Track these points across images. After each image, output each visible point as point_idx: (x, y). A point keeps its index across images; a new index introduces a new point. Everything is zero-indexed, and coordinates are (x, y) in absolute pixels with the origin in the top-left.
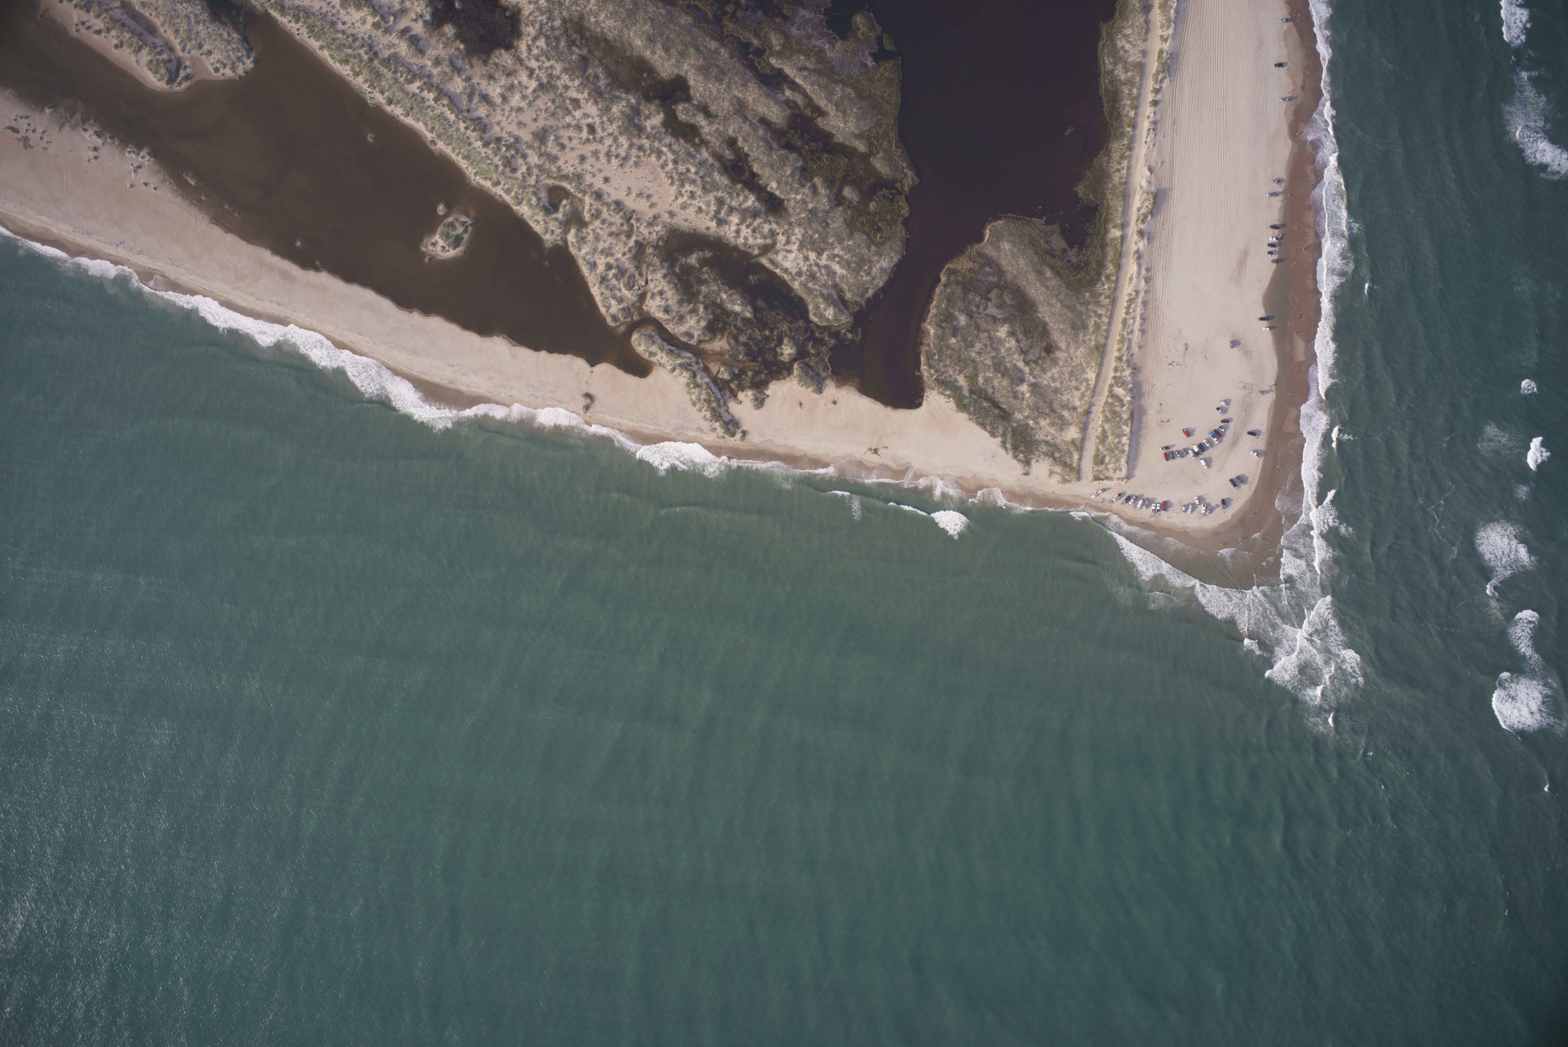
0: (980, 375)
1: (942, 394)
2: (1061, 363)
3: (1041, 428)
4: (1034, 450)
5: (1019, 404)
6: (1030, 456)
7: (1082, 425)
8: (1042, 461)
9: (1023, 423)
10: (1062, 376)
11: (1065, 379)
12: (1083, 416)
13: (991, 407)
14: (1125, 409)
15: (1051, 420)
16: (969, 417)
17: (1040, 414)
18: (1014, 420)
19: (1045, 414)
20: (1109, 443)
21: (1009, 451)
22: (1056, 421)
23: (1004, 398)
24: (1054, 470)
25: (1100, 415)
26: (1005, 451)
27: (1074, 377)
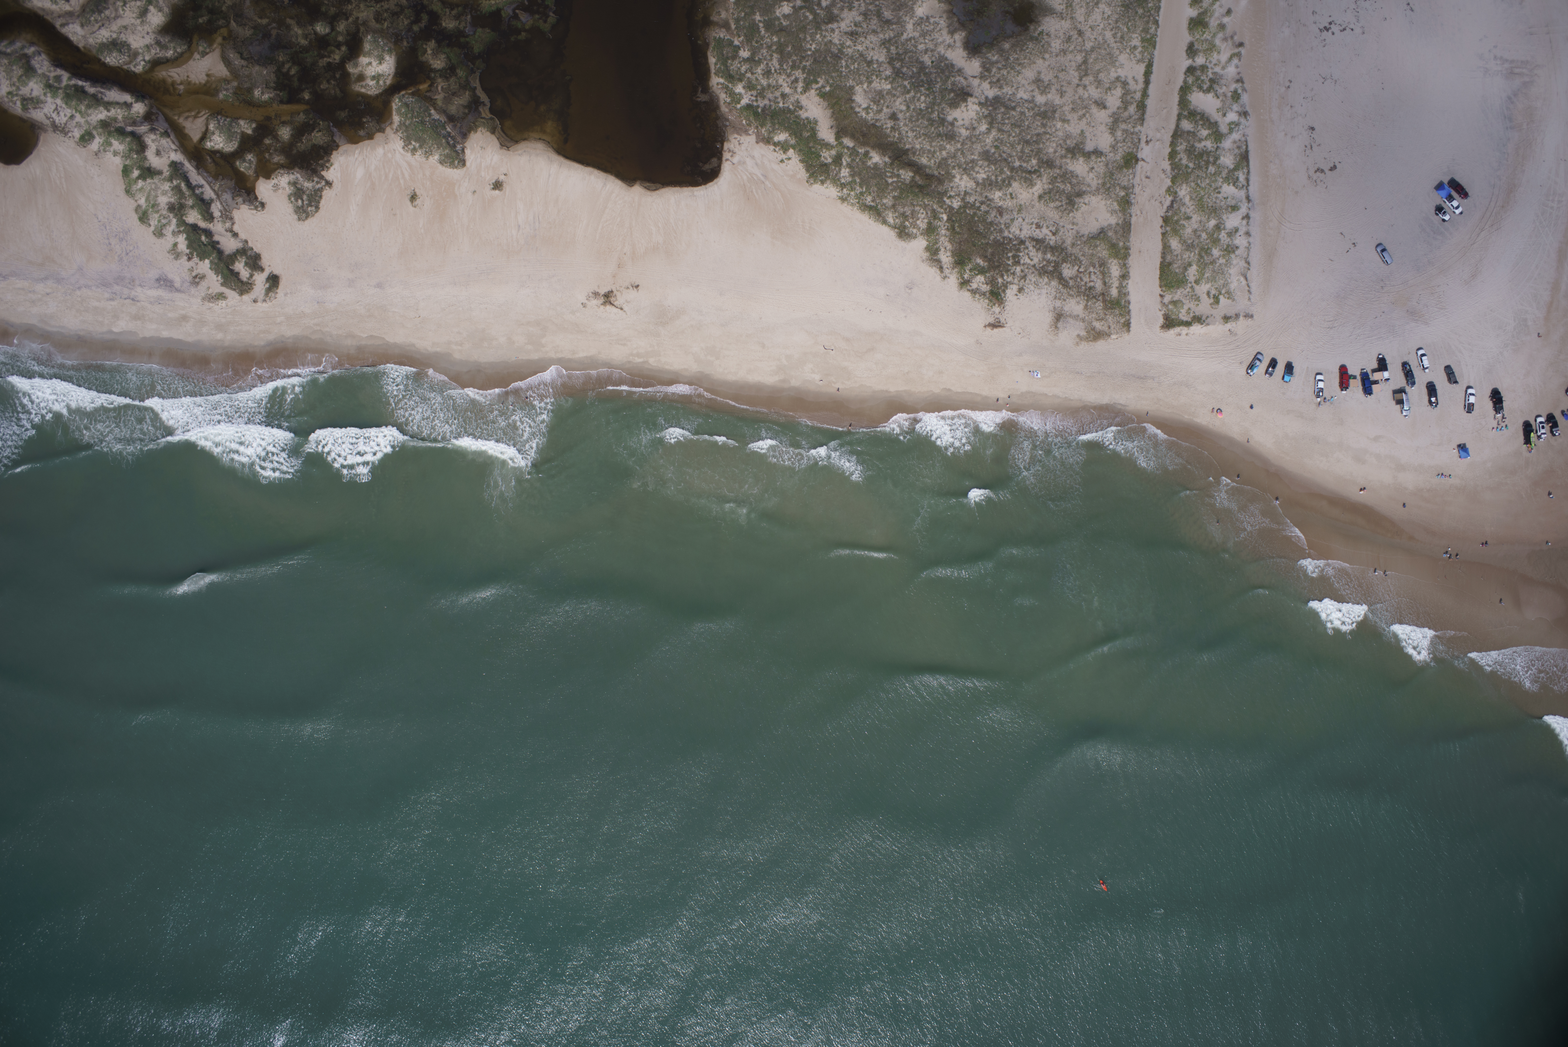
0: (858, 89)
1: (768, 141)
2: (1056, 45)
3: (1020, 209)
4: (1010, 263)
5: (963, 153)
6: (1000, 280)
7: (1122, 194)
8: (1032, 288)
9: (976, 198)
10: (1061, 75)
11: (1069, 83)
12: (1125, 170)
13: (892, 164)
14: (1227, 144)
15: (1046, 186)
16: (839, 194)
17: (1017, 172)
18: (952, 194)
19: (1030, 172)
20: (1195, 231)
21: (947, 271)
22: (1057, 186)
23: (924, 139)
24: (1066, 308)
25: (1166, 165)
26: (939, 272)
27: (1091, 78)
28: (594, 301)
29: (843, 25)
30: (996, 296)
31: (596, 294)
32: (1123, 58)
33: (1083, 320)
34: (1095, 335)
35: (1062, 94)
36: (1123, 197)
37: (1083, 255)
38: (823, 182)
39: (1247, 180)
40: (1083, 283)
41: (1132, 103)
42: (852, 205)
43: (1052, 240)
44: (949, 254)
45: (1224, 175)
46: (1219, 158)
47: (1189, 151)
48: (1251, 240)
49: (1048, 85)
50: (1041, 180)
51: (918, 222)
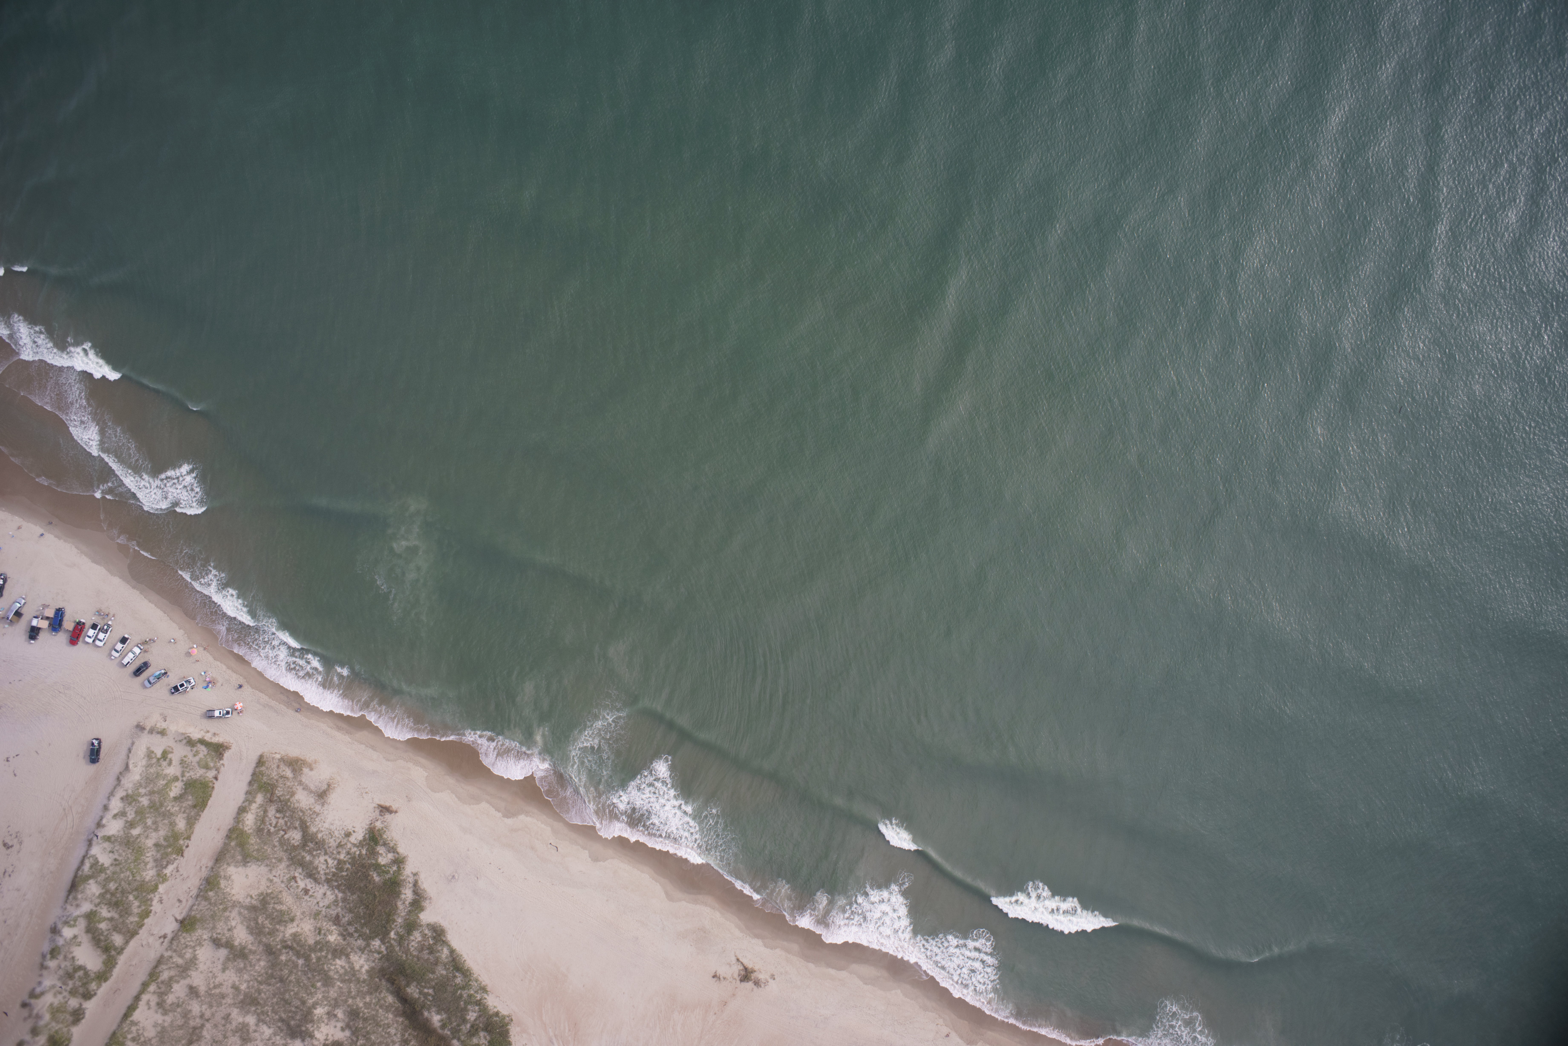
4: (348, 866)
6: (364, 852)
7: (211, 894)
8: (336, 833)
9: (354, 942)
11: (216, 1026)
12: (198, 916)
13: (423, 1007)
14: (86, 907)
15: (282, 928)
16: (486, 996)
17: (304, 953)
18: (376, 955)
19: (291, 948)
21: (411, 879)
22: (271, 924)
23: (381, 1020)
24: (312, 800)
25: (156, 906)
26: (419, 882)
28: (762, 976)
30: (374, 838)
31: (757, 983)
32: (151, 1033)
33: (300, 783)
34: (296, 765)
35: (227, 1018)
36: (211, 890)
37: (275, 846)
38: (497, 1014)
39: (82, 862)
40: (286, 819)
41: (162, 982)
42: (477, 980)
43: (298, 873)
44: (403, 896)
45: (103, 876)
46: (100, 894)
47: (126, 913)
48: (105, 802)
49: (237, 1032)
50: (284, 936)
51: (420, 939)
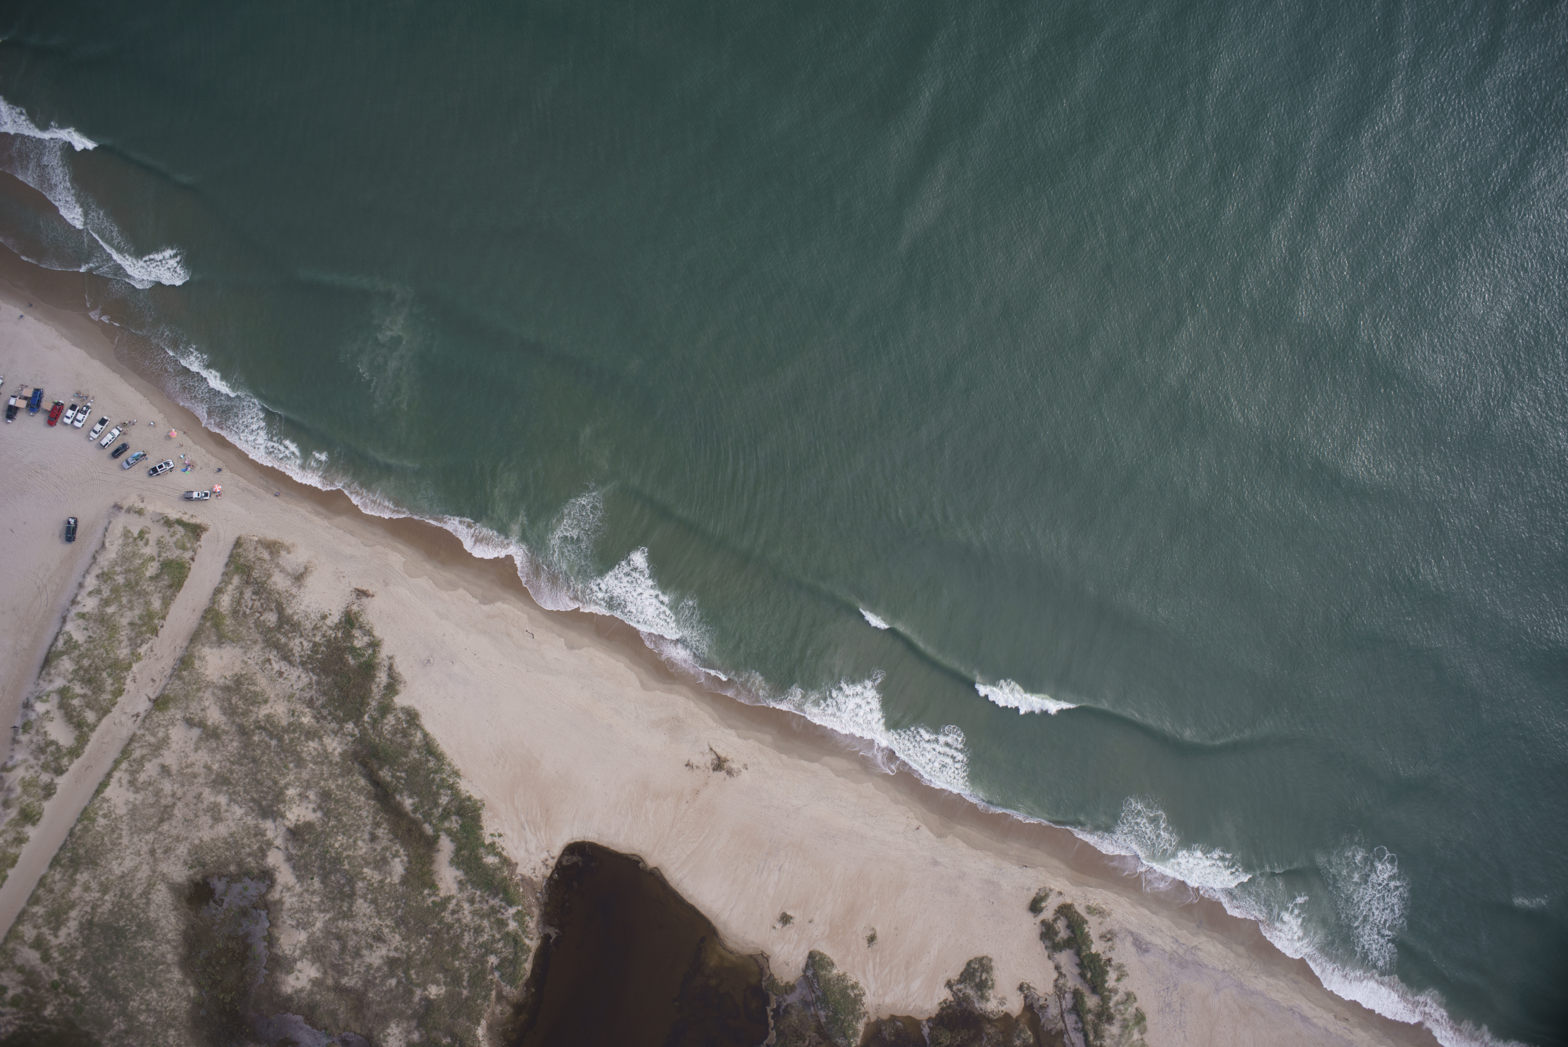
0: (396, 879)
1: (506, 862)
2: (182, 850)
3: (290, 697)
4: (323, 648)
5: (322, 774)
6: (340, 635)
7: (185, 673)
8: (312, 616)
9: (327, 725)
10: (191, 816)
11: (187, 805)
12: (172, 695)
13: (395, 791)
14: (59, 683)
15: (256, 709)
16: (458, 780)
17: (277, 735)
18: (349, 738)
19: (264, 728)
20: (131, 609)
21: (386, 663)
22: (244, 705)
23: (353, 803)
24: (289, 583)
25: (129, 685)
26: (395, 666)
27: (163, 802)
28: (734, 766)
29: (383, 951)
30: (350, 621)
31: (730, 773)
32: (122, 810)
33: (278, 565)
34: (273, 547)
35: (199, 797)
36: (185, 670)
37: (250, 628)
38: (469, 798)
39: (56, 639)
40: (262, 601)
41: (134, 760)
42: (449, 765)
43: (273, 655)
44: (377, 680)
45: (77, 652)
46: (73, 671)
47: (100, 690)
48: (80, 580)
49: (208, 811)
50: (257, 717)
51: (393, 722)
